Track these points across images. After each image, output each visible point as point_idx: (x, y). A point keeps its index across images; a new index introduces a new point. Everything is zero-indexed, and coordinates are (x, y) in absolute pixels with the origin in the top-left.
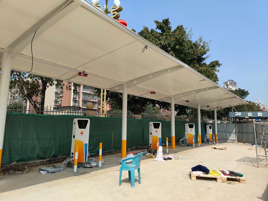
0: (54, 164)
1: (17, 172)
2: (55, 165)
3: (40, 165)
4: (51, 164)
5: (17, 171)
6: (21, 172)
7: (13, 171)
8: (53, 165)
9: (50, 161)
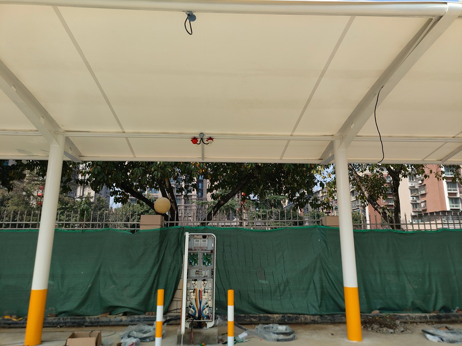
0: (448, 326)
1: (385, 329)
2: (451, 326)
3: (420, 322)
4: (442, 325)
5: (384, 327)
6: (392, 331)
7: (378, 327)
8: (446, 327)
9: (439, 317)
